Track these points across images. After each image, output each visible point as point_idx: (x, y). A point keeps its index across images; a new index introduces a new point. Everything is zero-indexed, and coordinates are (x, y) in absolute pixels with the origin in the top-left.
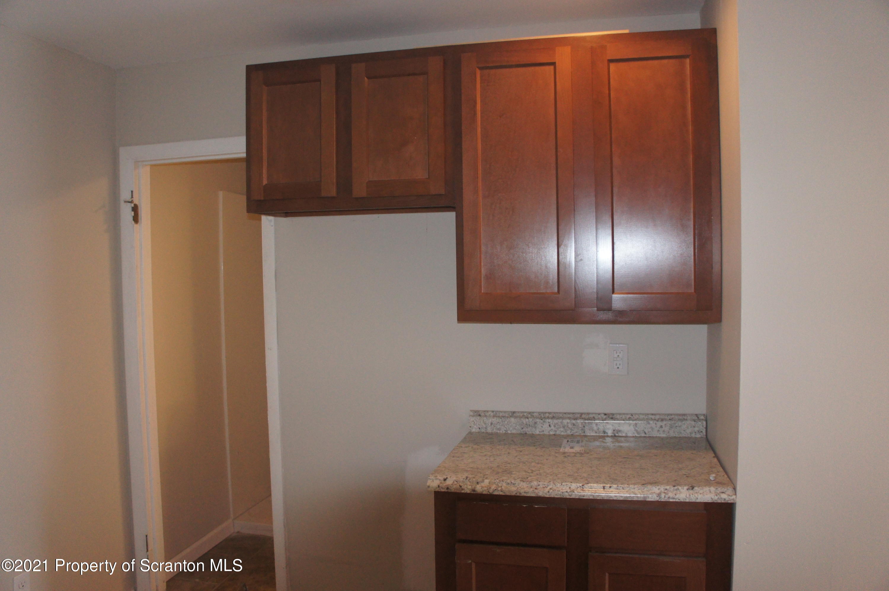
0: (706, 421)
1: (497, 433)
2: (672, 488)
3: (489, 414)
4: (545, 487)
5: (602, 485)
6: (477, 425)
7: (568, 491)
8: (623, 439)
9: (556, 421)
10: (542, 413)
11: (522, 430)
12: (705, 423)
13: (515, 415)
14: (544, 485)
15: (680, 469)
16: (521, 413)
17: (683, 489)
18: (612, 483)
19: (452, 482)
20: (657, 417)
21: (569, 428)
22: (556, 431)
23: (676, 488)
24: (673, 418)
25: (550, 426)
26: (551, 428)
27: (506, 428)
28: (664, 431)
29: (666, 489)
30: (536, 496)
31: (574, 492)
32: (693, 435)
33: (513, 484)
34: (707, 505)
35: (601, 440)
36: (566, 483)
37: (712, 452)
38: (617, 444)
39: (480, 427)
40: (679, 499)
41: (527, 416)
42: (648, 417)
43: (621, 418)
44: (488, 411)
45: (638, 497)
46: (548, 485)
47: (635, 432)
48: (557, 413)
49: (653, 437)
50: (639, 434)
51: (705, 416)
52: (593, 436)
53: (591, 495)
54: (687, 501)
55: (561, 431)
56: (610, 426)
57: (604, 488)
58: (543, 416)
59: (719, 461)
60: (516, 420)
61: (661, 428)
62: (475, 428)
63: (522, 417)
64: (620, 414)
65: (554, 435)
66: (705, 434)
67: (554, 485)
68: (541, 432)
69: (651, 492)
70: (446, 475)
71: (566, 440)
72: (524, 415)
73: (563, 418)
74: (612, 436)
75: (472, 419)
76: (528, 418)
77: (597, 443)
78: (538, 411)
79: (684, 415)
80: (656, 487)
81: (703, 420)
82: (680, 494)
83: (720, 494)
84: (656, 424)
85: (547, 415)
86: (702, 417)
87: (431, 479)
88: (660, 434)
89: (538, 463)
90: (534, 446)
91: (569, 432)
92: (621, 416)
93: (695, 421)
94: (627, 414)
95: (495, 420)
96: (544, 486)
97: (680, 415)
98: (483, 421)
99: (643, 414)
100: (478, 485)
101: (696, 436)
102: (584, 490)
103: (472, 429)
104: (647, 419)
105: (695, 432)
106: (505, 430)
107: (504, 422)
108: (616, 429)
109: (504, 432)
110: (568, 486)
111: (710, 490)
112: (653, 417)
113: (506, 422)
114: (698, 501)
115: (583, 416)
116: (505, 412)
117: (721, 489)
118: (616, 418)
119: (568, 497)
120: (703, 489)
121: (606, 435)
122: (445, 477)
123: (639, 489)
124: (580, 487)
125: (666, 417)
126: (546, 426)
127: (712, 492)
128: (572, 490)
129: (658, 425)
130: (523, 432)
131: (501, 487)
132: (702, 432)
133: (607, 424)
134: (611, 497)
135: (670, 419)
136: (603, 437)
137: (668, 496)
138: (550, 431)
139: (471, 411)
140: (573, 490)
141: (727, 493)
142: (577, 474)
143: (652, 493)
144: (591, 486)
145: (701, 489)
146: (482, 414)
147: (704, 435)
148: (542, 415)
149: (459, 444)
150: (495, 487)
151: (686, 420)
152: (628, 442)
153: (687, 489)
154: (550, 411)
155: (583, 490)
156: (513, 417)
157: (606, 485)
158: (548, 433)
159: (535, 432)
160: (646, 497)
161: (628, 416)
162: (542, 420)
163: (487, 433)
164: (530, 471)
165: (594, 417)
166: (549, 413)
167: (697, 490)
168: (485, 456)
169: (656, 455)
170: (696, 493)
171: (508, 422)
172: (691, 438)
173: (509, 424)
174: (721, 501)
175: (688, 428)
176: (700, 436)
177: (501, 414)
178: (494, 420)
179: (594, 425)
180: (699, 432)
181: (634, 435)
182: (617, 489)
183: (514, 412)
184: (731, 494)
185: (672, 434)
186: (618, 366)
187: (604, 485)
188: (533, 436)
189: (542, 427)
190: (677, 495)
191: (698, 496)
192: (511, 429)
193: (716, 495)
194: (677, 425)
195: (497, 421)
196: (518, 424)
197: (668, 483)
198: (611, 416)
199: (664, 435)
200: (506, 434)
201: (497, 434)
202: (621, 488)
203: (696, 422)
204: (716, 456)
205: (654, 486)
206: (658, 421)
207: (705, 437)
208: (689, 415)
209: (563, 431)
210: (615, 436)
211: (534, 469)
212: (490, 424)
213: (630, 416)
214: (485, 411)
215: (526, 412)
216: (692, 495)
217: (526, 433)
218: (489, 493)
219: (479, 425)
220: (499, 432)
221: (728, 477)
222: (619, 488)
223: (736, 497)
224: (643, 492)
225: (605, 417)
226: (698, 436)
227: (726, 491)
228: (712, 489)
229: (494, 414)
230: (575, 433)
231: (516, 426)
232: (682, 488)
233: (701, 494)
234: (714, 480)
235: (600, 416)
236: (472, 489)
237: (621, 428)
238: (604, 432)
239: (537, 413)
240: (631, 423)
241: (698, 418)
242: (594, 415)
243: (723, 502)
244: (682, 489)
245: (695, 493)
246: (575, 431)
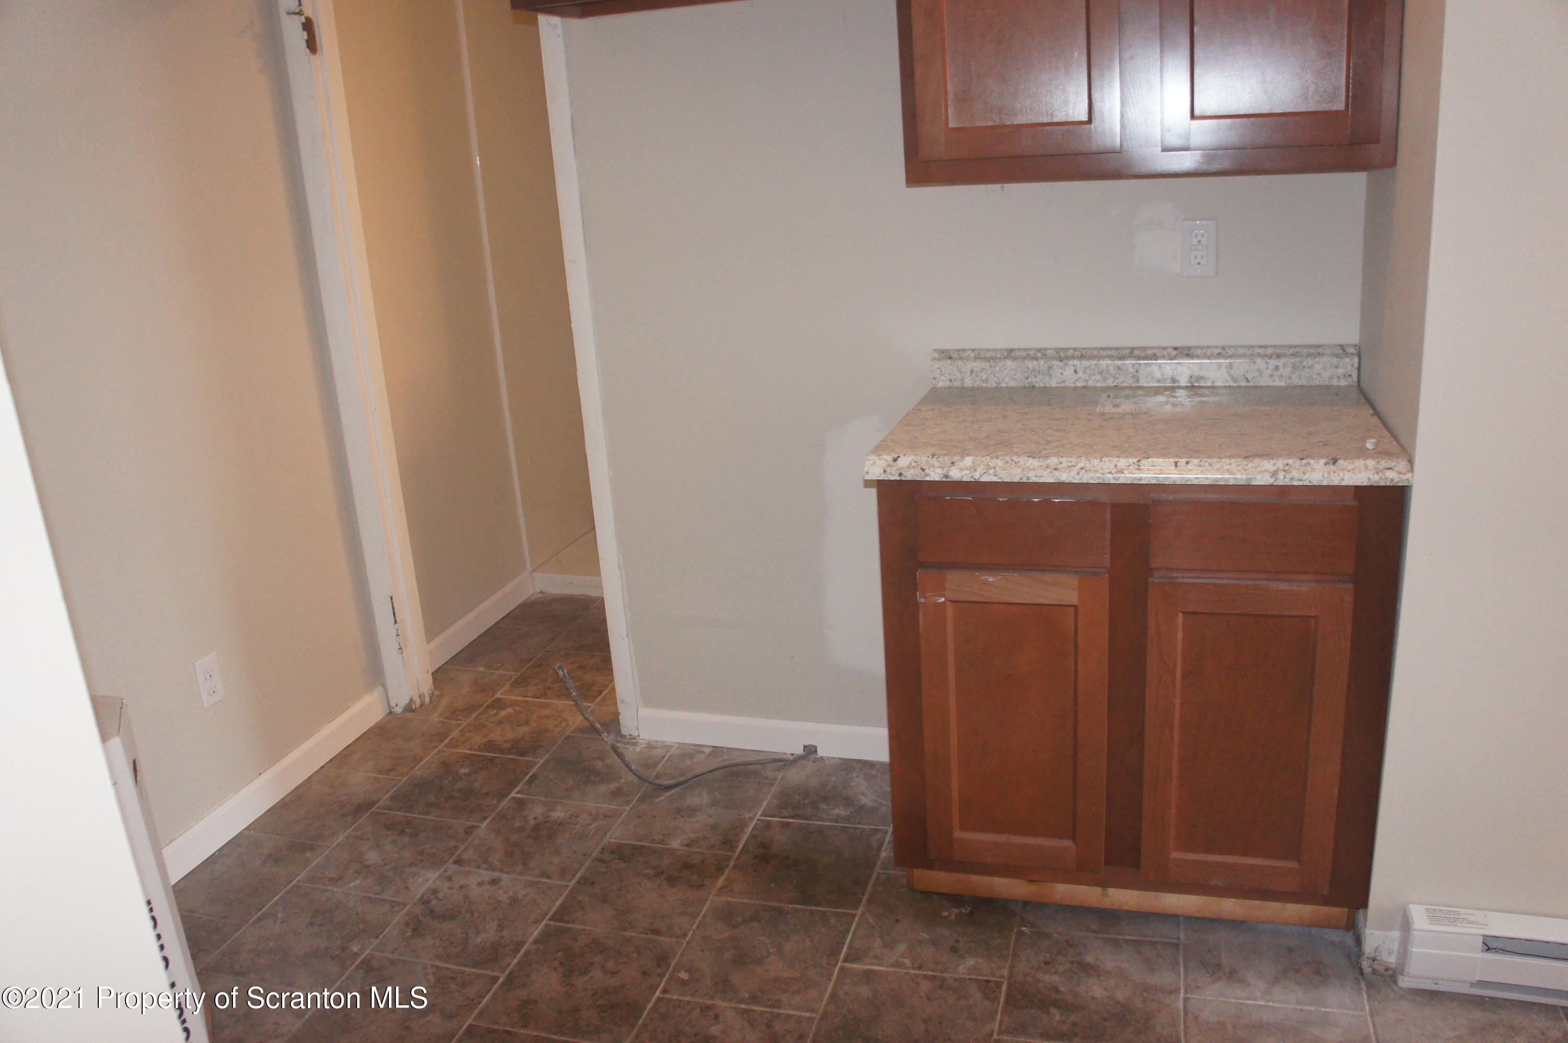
0: (1359, 356)
1: (982, 387)
2: (1298, 463)
3: (967, 354)
4: (1072, 465)
5: (1172, 460)
6: (947, 375)
7: (1113, 472)
8: (1207, 392)
9: (1086, 363)
10: (1062, 349)
11: (1026, 382)
12: (1356, 360)
13: (1013, 354)
14: (1071, 462)
15: (1311, 434)
16: (1025, 351)
17: (1318, 463)
18: (1191, 457)
19: (909, 463)
20: (1269, 351)
21: (1110, 374)
22: (1087, 381)
23: (1305, 462)
24: (1298, 352)
25: (1075, 371)
26: (1079, 375)
27: (997, 378)
28: (1281, 376)
29: (1287, 465)
30: (1056, 481)
31: (1122, 473)
32: (1335, 382)
33: (1016, 463)
34: (1360, 491)
35: (1167, 393)
36: (1109, 459)
37: (1368, 407)
38: (1197, 399)
39: (953, 378)
40: (1310, 482)
41: (1034, 356)
42: (1252, 352)
43: (1205, 353)
44: (964, 350)
45: (1236, 479)
46: (1077, 463)
47: (1229, 378)
48: (1089, 348)
49: (1262, 387)
50: (1234, 382)
51: (1357, 348)
52: (1153, 387)
53: (1153, 478)
54: (1325, 483)
55: (1095, 381)
56: (1183, 369)
57: (1176, 464)
58: (1063, 356)
59: (1381, 419)
60: (1015, 363)
61: (1277, 371)
62: (943, 380)
63: (1025, 358)
64: (1202, 348)
65: (1084, 387)
66: (1355, 379)
67: (1088, 462)
68: (1060, 383)
69: (1259, 469)
70: (897, 453)
71: (1106, 395)
72: (1029, 355)
73: (1099, 357)
74: (1187, 387)
75: (938, 364)
76: (1036, 359)
77: (1161, 398)
78: (1056, 346)
79: (1319, 346)
80: (1269, 461)
81: (1352, 354)
82: (1311, 472)
83: (1384, 471)
84: (1267, 363)
85: (1071, 352)
86: (1352, 350)
87: (870, 460)
88: (1274, 381)
89: (1058, 430)
90: (1050, 405)
91: (1110, 382)
92: (1204, 351)
93: (1337, 356)
94: (1216, 347)
95: (978, 365)
96: (1070, 464)
97: (1311, 346)
98: (957, 367)
99: (1244, 347)
100: (953, 466)
101: (1339, 384)
102: (1141, 469)
103: (938, 382)
104: (1251, 355)
105: (1339, 377)
106: (996, 383)
107: (995, 368)
108: (1195, 374)
109: (995, 385)
110: (1112, 462)
111: (1365, 464)
112: (1262, 351)
113: (998, 368)
114: (1343, 484)
115: (1137, 353)
116: (995, 350)
117: (1386, 463)
118: (1194, 354)
119: (1112, 482)
120: (1353, 463)
121: (1176, 385)
122: (896, 456)
123: (1238, 466)
124: (1134, 463)
125: (1285, 351)
126: (1069, 371)
127: (1369, 468)
128: (1119, 469)
129: (1272, 366)
130: (1028, 383)
131: (995, 468)
132: (1350, 375)
133: (1178, 366)
134: (1189, 480)
135: (1292, 355)
136: (1173, 389)
137: (1291, 477)
138: (1077, 380)
139: (935, 350)
140: (1122, 469)
141: (1397, 468)
142: (1127, 445)
143: (1261, 471)
144: (1154, 462)
145: (1349, 463)
146: (955, 355)
147: (1354, 383)
148: (1062, 352)
149: (916, 406)
150: (984, 469)
151: (1323, 354)
152: (1217, 394)
153: (1325, 464)
154: (1075, 346)
155: (1138, 469)
156: (1009, 358)
157: (1180, 460)
158: (1072, 385)
159: (1049, 383)
160: (1251, 479)
161: (1216, 351)
162: (1061, 361)
163: (964, 388)
164: (1043, 442)
165: (1155, 355)
166: (1075, 349)
167: (1343, 464)
168: (964, 421)
169: (1267, 414)
170: (1341, 469)
171: (1000, 368)
172: (1332, 386)
173: (1003, 372)
174: (1385, 483)
175: (1324, 369)
176: (1347, 383)
177: (988, 355)
178: (975, 364)
179: (1155, 368)
180: (1345, 376)
181: (1227, 384)
182: (1200, 466)
183: (1012, 350)
184: (1404, 471)
185: (1296, 381)
186: (1199, 260)
187: (1177, 460)
188: (1045, 389)
189: (1062, 374)
190: (1306, 474)
191: (1344, 475)
192: (1007, 379)
193: (1377, 473)
194: (1305, 364)
195: (982, 367)
196: (1019, 370)
197: (1289, 456)
198: (1185, 352)
199: (1282, 384)
200: (998, 389)
201: (980, 389)
202: (1207, 464)
203: (1341, 358)
204: (1377, 413)
205: (1266, 460)
206: (1270, 358)
207: (1356, 384)
208: (1329, 346)
209: (1099, 381)
210: (1193, 386)
211: (1050, 439)
212: (968, 373)
213: (1221, 349)
214: (959, 350)
215: (1032, 349)
216: (1333, 474)
217: (1033, 387)
218: (973, 480)
219: (950, 374)
220: (985, 385)
221: (1398, 442)
222: (1202, 463)
223: (1413, 476)
224: (1245, 470)
225: (1175, 353)
226: (1344, 383)
227: (1395, 466)
228: (1371, 463)
229: (975, 355)
230: (1121, 383)
231: (1016, 375)
232: (1315, 462)
233: (1349, 471)
234: (1373, 449)
235: (1165, 352)
236: (944, 474)
237: (1203, 373)
238: (1173, 380)
239: (1053, 351)
240: (1222, 362)
241: (1344, 351)
242: (1155, 351)
243: (1388, 484)
244: (1316, 464)
245: (1338, 470)
246: (1120, 380)
